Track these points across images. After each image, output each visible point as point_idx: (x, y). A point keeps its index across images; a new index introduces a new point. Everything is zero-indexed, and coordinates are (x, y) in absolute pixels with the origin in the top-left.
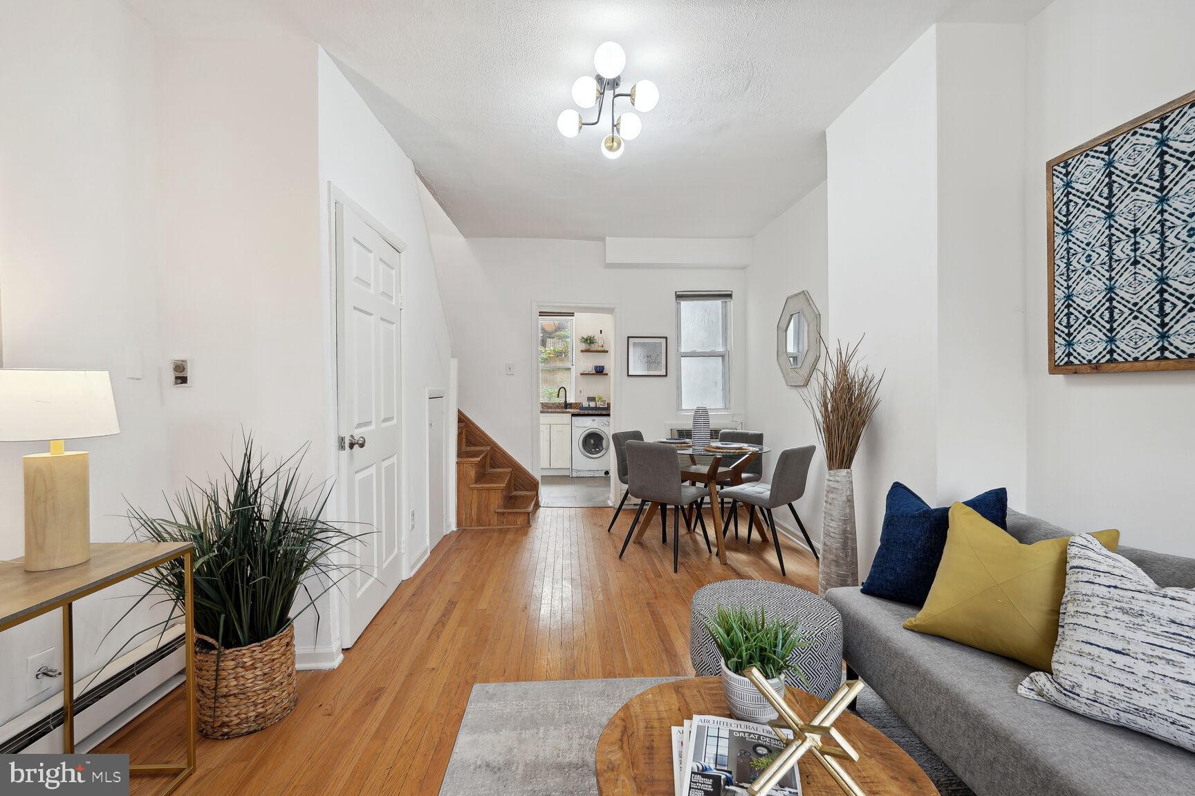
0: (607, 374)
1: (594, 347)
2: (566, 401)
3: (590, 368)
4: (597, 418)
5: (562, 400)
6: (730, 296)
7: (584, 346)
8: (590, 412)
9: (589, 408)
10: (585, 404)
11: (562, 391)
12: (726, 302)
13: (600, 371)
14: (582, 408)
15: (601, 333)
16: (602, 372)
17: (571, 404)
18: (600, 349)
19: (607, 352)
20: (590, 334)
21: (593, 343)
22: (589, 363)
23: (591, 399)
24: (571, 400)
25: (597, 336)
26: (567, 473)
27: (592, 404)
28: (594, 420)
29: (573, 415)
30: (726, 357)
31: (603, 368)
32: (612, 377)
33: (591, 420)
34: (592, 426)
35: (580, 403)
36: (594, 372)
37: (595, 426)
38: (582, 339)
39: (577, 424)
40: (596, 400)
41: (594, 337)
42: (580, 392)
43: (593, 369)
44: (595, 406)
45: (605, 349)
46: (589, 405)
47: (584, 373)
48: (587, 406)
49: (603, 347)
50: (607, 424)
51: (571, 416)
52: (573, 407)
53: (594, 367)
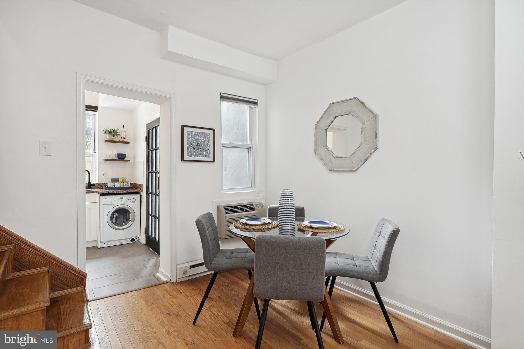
0: (129, 161)
1: (117, 138)
2: (89, 183)
3: (113, 155)
4: (124, 196)
6: (256, 103)
7: (108, 137)
8: (115, 191)
9: (114, 188)
10: (110, 184)
12: (251, 108)
13: (122, 158)
14: (108, 188)
15: (124, 126)
16: (124, 158)
17: (94, 185)
18: (121, 140)
19: (129, 143)
20: (114, 127)
21: (116, 135)
22: (113, 151)
23: (115, 180)
24: (95, 181)
25: (120, 130)
26: (94, 245)
27: (117, 185)
28: (121, 198)
29: (102, 195)
30: (252, 150)
31: (124, 155)
32: (134, 163)
33: (119, 198)
34: (120, 203)
35: (104, 184)
36: (117, 158)
37: (123, 203)
38: (105, 131)
39: (105, 202)
40: (120, 181)
41: (117, 130)
42: (104, 174)
43: (116, 155)
44: (119, 186)
45: (127, 140)
46: (114, 185)
47: (107, 159)
48: (112, 186)
49: (125, 138)
50: (133, 200)
51: (99, 195)
52: (99, 187)
53: (117, 154)
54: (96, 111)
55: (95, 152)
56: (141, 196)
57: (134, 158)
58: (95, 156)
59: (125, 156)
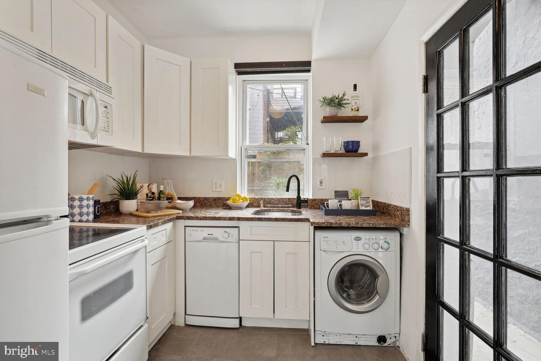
0: (366, 154)
1: (346, 112)
2: (299, 197)
3: (337, 146)
4: (364, 236)
5: (292, 194)
9: (340, 212)
10: (333, 204)
11: (294, 181)
13: (352, 149)
14: (329, 212)
15: (355, 86)
16: (357, 151)
17: (306, 201)
18: (351, 114)
19: (364, 119)
20: (338, 93)
21: (342, 105)
22: (336, 137)
23: (342, 195)
24: (307, 194)
25: (350, 95)
27: (347, 205)
28: (358, 239)
29: (318, 228)
31: (357, 144)
32: (375, 159)
33: (353, 237)
34: (355, 250)
35: (322, 199)
36: (343, 151)
37: (360, 250)
38: (323, 100)
39: (324, 246)
40: (350, 196)
41: (344, 95)
42: (321, 183)
43: (342, 146)
44: (351, 209)
45: (361, 114)
46: (340, 205)
47: (326, 152)
48: (336, 208)
49: (358, 110)
50: (386, 246)
51: (312, 228)
52: (313, 206)
53: (343, 144)
54: (309, 71)
55: (308, 144)
56: (401, 235)
57: (376, 148)
58: (308, 150)
59: (359, 146)
